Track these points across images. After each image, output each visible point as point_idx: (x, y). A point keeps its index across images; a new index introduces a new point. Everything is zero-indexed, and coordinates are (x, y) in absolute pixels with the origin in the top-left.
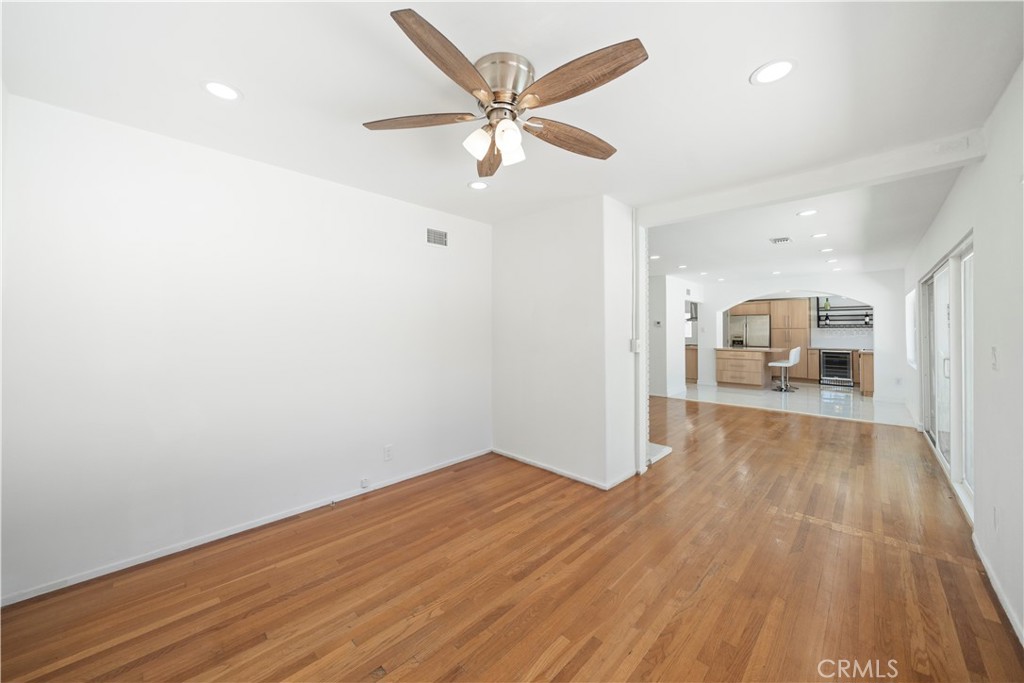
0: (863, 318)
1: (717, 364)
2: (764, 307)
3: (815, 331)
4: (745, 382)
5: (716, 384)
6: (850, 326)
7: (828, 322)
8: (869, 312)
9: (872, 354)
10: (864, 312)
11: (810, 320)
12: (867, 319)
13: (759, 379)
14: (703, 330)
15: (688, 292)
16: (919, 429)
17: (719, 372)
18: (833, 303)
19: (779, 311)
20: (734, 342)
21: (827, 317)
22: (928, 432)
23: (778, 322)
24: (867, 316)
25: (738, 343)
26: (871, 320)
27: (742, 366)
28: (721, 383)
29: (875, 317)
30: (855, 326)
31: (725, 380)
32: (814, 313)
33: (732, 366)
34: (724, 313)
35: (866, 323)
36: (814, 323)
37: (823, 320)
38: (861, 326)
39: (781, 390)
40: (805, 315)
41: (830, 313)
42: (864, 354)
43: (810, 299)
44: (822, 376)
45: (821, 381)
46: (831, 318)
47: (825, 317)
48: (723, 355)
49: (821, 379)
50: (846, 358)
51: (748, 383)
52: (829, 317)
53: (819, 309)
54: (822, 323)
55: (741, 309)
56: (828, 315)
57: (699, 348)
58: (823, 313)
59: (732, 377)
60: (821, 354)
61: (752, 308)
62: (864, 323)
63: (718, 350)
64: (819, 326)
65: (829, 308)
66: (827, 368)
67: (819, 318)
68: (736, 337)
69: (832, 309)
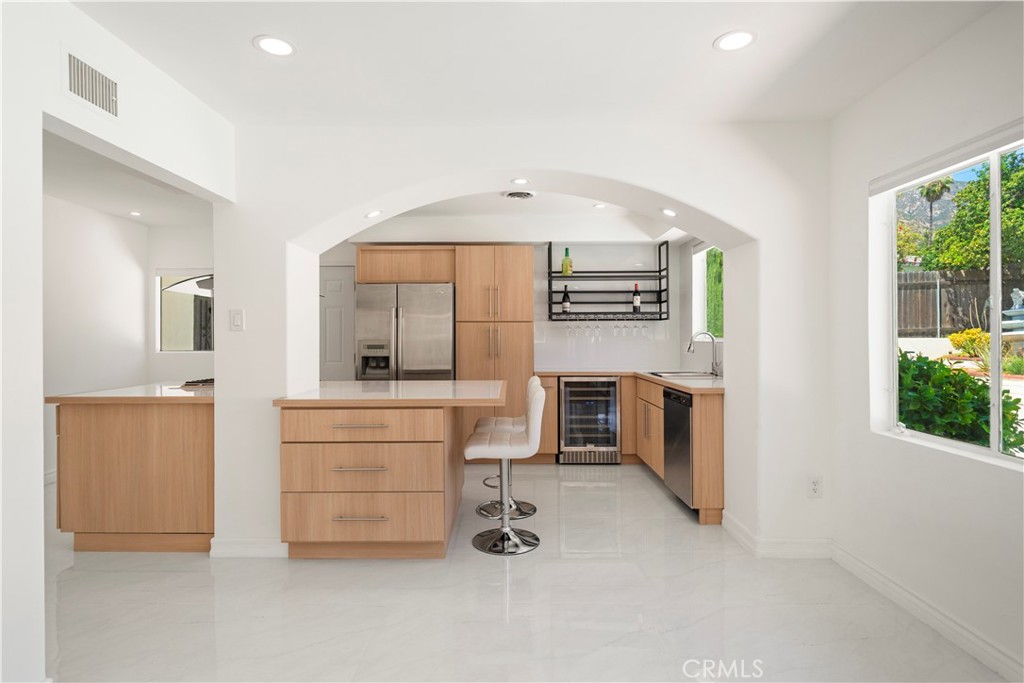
3: (543, 325)
4: (386, 534)
5: (282, 550)
6: (606, 317)
7: (568, 304)
13: (432, 522)
14: (235, 326)
17: (294, 498)
18: (580, 263)
19: (476, 271)
20: (366, 360)
21: (566, 295)
23: (473, 304)
25: (375, 365)
27: (379, 470)
28: (302, 549)
31: (312, 536)
33: (339, 470)
34: (323, 260)
36: (542, 308)
38: (625, 317)
41: (573, 285)
44: (562, 443)
45: (561, 456)
46: (572, 297)
47: (562, 295)
48: (319, 426)
49: (560, 452)
50: (607, 394)
51: (396, 539)
52: (570, 294)
53: (551, 276)
54: (557, 309)
55: (383, 262)
56: (568, 289)
57: (219, 393)
58: (558, 285)
59: (341, 519)
60: (562, 386)
61: (412, 261)
62: (632, 310)
63: (288, 407)
64: (552, 317)
65: (569, 273)
66: (572, 421)
67: (551, 297)
68: (368, 348)
69: (577, 276)
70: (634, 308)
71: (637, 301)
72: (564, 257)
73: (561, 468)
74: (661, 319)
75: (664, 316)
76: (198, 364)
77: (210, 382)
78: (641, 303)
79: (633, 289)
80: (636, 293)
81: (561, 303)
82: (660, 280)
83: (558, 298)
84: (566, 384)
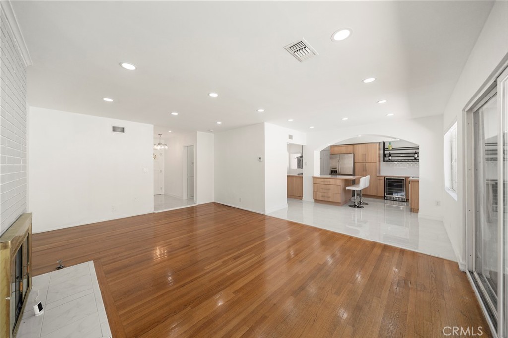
0: (412, 156)
1: (314, 187)
2: (350, 148)
3: (382, 163)
5: (313, 201)
6: (405, 161)
7: (390, 158)
8: (417, 151)
9: (418, 181)
10: (414, 151)
11: (379, 157)
12: (416, 156)
14: (306, 165)
15: (291, 137)
16: (462, 268)
17: (315, 193)
18: (394, 146)
19: (360, 150)
20: (332, 171)
21: (390, 155)
22: (472, 273)
23: (359, 158)
24: (416, 153)
25: (334, 172)
26: (418, 156)
27: (329, 189)
28: (316, 201)
29: (420, 155)
30: (408, 161)
31: (318, 199)
32: (382, 152)
33: (322, 189)
34: (321, 152)
35: (415, 158)
36: (382, 159)
37: (388, 156)
38: (412, 161)
39: (354, 206)
40: (375, 154)
41: (392, 152)
42: (412, 181)
43: (379, 143)
44: (386, 194)
46: (392, 155)
48: (319, 181)
49: (385, 197)
50: (401, 182)
51: (332, 201)
53: (385, 150)
54: (387, 159)
55: (337, 150)
57: (304, 175)
58: (387, 152)
59: (322, 196)
61: (343, 149)
63: (314, 178)
64: (385, 161)
65: (391, 149)
66: (389, 189)
67: (385, 156)
68: (333, 168)
69: (394, 149)
72: (389, 145)
73: (386, 201)
76: (300, 171)
77: (302, 174)
83: (387, 156)
84: (387, 179)
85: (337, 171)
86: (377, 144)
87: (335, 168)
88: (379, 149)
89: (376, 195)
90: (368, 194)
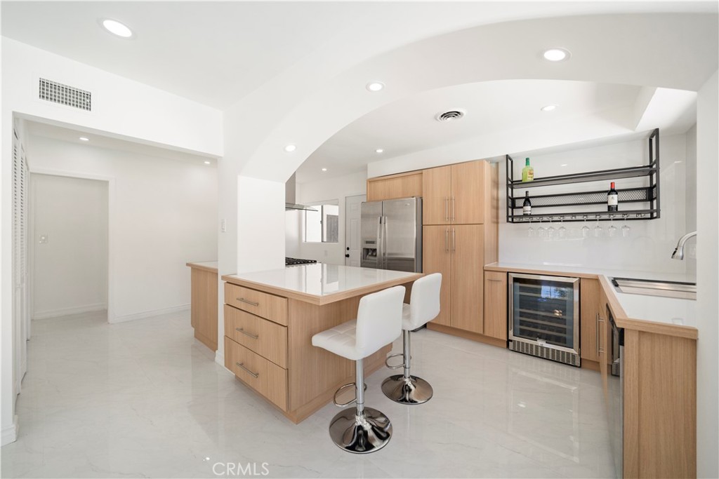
0: (600, 199)
2: (413, 182)
3: (505, 228)
4: (260, 387)
6: (574, 218)
7: (528, 208)
18: (540, 171)
19: (437, 187)
20: (367, 251)
21: (527, 200)
23: (434, 213)
27: (256, 337)
30: (588, 216)
32: (502, 194)
36: (503, 214)
37: (521, 202)
38: (599, 217)
40: (483, 199)
41: (533, 191)
43: (494, 161)
44: (511, 333)
45: (511, 344)
46: (533, 202)
47: (524, 200)
49: (509, 341)
52: (530, 199)
53: (512, 184)
54: (518, 212)
55: (381, 189)
56: (530, 195)
58: (519, 192)
60: (511, 282)
61: (397, 186)
62: (607, 210)
64: (511, 219)
65: (530, 179)
66: (522, 314)
67: (512, 203)
68: (367, 242)
69: (538, 181)
70: (609, 207)
71: (613, 200)
72: (524, 166)
73: (512, 354)
74: (652, 218)
75: (655, 215)
78: (619, 202)
79: (608, 188)
80: (613, 191)
81: (522, 207)
82: (651, 175)
83: (519, 203)
84: (516, 280)
85: (375, 250)
86: (487, 167)
87: (373, 242)
88: (496, 184)
89: (482, 332)
90: (459, 326)
